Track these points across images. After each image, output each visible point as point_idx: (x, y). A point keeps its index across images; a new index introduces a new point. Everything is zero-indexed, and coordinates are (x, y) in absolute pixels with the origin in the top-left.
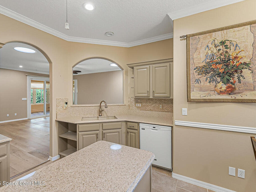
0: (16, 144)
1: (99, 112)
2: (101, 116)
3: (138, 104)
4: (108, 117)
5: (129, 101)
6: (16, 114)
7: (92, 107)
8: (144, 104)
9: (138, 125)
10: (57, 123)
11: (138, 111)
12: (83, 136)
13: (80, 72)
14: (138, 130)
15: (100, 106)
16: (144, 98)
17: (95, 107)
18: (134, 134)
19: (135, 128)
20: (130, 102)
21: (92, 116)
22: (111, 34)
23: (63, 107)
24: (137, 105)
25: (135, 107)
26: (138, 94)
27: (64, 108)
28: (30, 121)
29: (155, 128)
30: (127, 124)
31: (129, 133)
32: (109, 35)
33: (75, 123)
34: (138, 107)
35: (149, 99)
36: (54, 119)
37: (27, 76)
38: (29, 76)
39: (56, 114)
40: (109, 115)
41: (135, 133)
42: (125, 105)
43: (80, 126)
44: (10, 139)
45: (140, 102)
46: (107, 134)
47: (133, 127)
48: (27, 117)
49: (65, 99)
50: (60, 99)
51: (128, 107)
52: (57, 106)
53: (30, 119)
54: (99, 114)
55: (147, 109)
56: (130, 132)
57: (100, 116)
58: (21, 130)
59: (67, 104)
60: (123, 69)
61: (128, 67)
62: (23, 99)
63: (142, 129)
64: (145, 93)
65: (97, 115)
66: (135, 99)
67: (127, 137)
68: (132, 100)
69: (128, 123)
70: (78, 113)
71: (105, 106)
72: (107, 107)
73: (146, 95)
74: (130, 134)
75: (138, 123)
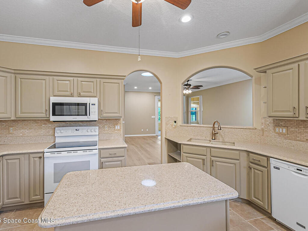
0: (142, 154)
1: (212, 135)
2: (215, 139)
3: (281, 129)
4: (224, 142)
5: (262, 123)
6: (142, 130)
7: (203, 127)
8: (293, 129)
9: (268, 160)
10: (167, 140)
11: (279, 139)
12: (187, 158)
13: (202, 86)
14: (268, 167)
15: (214, 128)
16: (292, 120)
17: (207, 128)
18: (260, 172)
19: (262, 164)
20: (264, 125)
21: (204, 138)
22: (226, 35)
23: (172, 126)
24: (277, 130)
25: (274, 134)
26: (274, 112)
27: (174, 127)
28: (157, 138)
29: (301, 171)
30: (248, 155)
31: (252, 169)
32: (222, 37)
33: (179, 142)
34: (279, 134)
35: (299, 120)
36: (164, 136)
37: (155, 96)
38: (157, 96)
39: (166, 132)
40: (226, 140)
41: (262, 172)
42: (256, 129)
43: (184, 146)
44: (126, 146)
45: (284, 125)
46: (218, 163)
47: (259, 162)
48: (155, 134)
49: (174, 117)
50: (170, 117)
51: (261, 132)
52: (167, 124)
53: (158, 136)
54: (212, 138)
55: (299, 139)
56: (254, 169)
57: (212, 139)
58: (148, 144)
59: (176, 123)
60: (252, 76)
61: (257, 71)
62: (153, 117)
63: (274, 167)
64: (289, 111)
65: (209, 138)
66: (273, 121)
67: (249, 174)
68: (269, 121)
69: (250, 154)
70: (187, 133)
71: (217, 128)
72: (221, 129)
73: (291, 114)
74: (254, 171)
75: (268, 158)
